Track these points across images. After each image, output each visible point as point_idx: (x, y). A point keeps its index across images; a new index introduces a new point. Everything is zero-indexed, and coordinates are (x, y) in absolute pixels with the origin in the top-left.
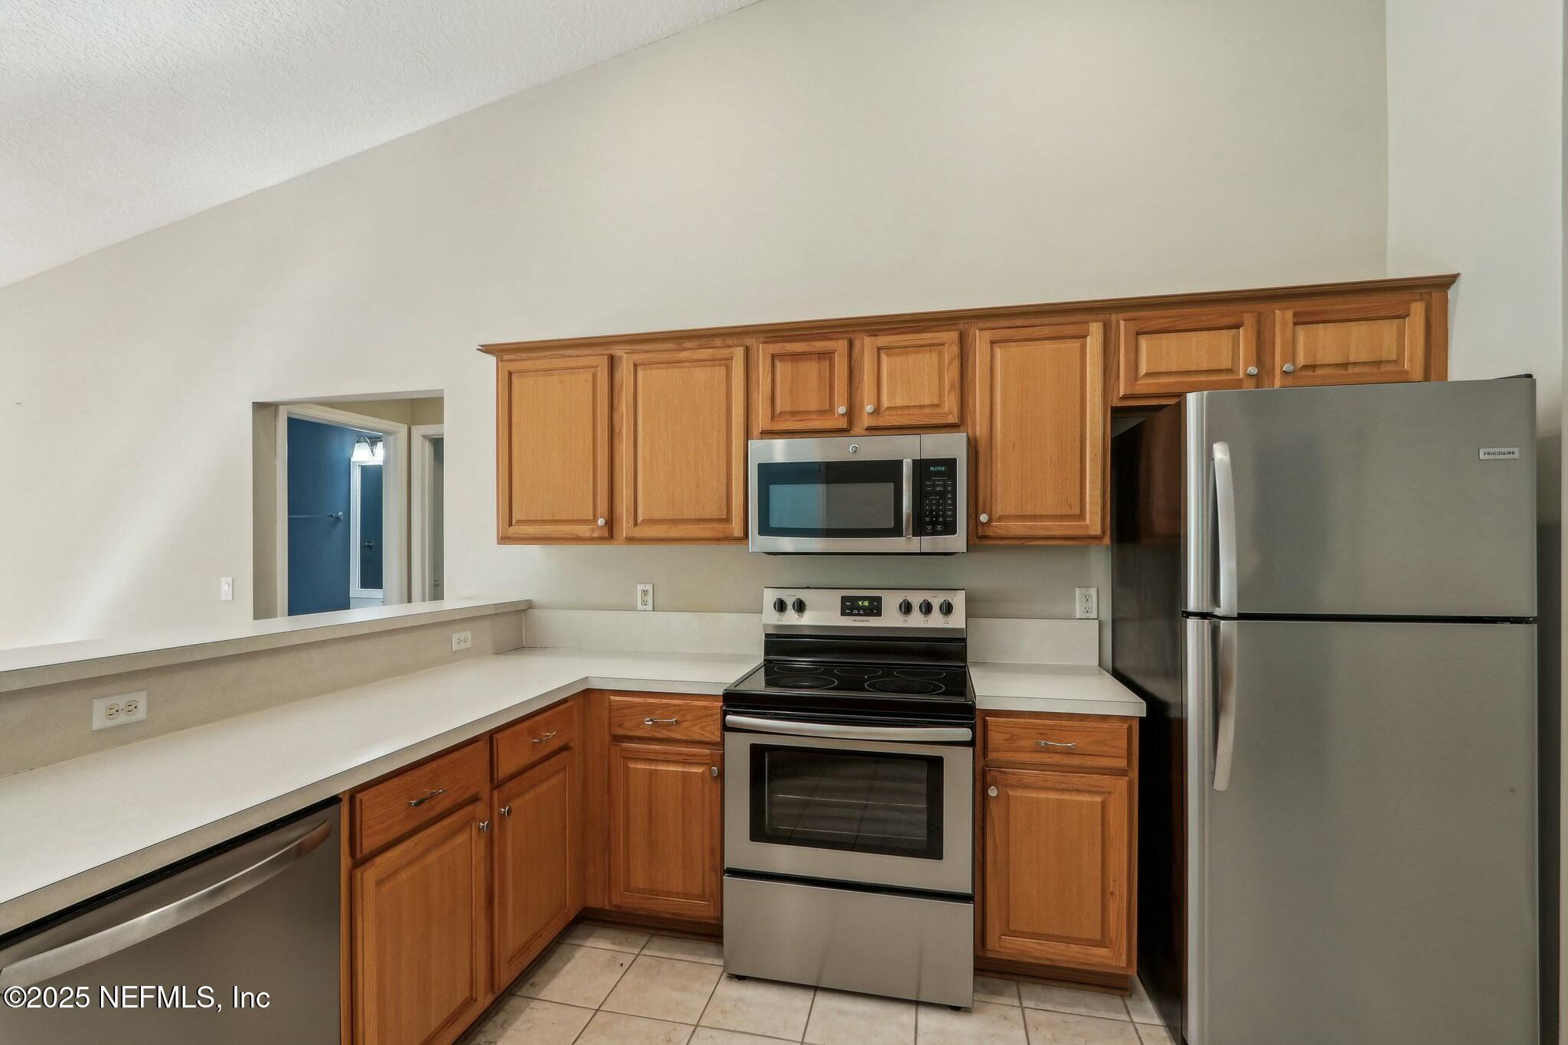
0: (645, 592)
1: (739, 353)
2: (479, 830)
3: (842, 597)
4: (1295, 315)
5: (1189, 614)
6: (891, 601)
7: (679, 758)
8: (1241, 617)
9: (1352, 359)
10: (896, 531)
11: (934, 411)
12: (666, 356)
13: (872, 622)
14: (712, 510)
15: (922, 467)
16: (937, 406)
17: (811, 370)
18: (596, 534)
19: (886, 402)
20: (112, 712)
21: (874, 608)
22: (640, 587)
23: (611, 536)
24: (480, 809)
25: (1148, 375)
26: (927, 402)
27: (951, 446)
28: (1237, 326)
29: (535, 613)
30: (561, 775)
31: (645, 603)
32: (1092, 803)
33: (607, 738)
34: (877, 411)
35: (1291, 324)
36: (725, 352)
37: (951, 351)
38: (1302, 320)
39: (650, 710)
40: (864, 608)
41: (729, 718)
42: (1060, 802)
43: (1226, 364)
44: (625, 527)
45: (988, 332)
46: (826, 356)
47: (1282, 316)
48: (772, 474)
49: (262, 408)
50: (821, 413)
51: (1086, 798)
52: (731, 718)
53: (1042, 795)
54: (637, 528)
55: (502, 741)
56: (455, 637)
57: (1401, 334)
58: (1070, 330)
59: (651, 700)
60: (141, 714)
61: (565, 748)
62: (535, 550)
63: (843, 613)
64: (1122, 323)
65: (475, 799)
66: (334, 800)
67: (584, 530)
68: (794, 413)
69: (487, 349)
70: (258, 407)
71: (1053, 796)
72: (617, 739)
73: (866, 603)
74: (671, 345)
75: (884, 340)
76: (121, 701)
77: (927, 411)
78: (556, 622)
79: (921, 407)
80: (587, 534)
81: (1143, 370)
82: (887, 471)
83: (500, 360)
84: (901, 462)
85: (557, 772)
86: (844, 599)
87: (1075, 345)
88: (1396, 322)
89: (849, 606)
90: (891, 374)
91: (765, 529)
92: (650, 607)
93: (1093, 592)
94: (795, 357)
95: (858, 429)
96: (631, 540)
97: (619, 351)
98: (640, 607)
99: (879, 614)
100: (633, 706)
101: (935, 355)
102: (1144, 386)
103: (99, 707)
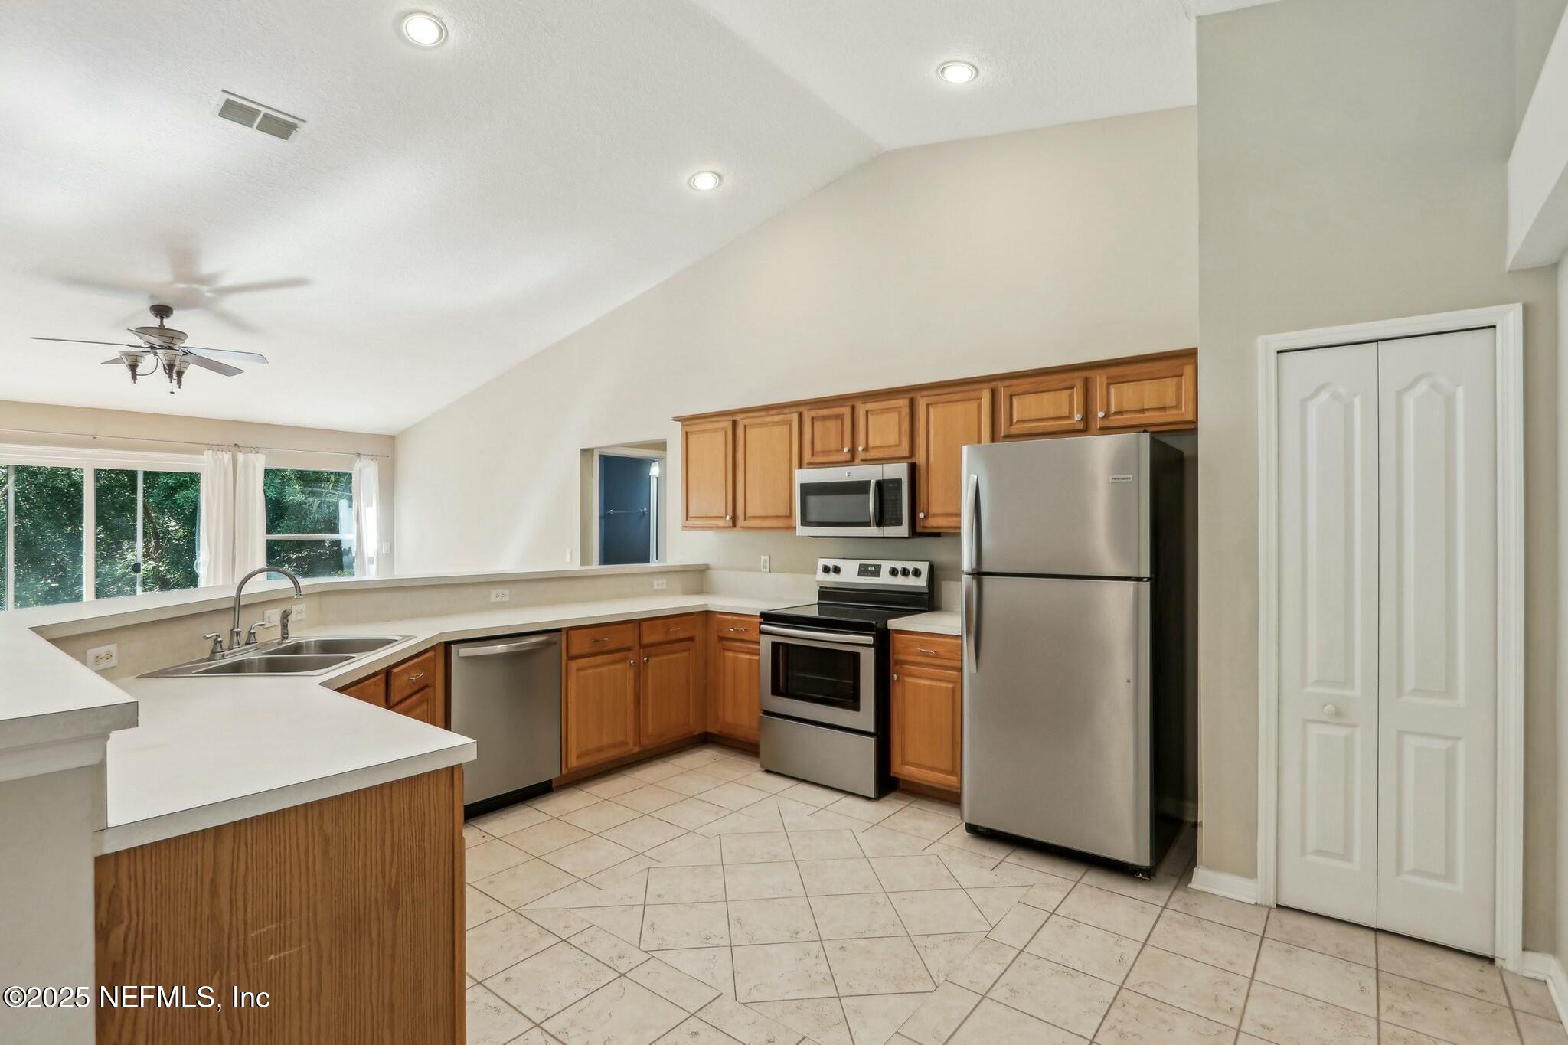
0: (764, 561)
1: (795, 417)
2: (631, 664)
4: (1108, 378)
6: (886, 566)
7: (748, 650)
9: (1146, 407)
10: (867, 524)
11: (893, 448)
12: (758, 420)
13: (875, 581)
14: (784, 511)
15: (880, 484)
16: (896, 445)
17: (832, 425)
18: (727, 525)
19: (871, 444)
20: (497, 596)
21: (876, 572)
22: (763, 557)
23: (734, 525)
24: (630, 654)
25: (1018, 422)
26: (894, 442)
27: (898, 471)
28: (1072, 388)
29: (710, 572)
30: (686, 654)
31: (764, 568)
32: (947, 688)
33: (716, 638)
34: (866, 449)
35: (1105, 385)
36: (788, 417)
37: (906, 410)
38: (1113, 381)
39: (734, 623)
40: (871, 571)
41: (762, 626)
42: (931, 687)
43: (1065, 412)
44: (741, 522)
45: (925, 398)
46: (840, 416)
47: (1100, 380)
48: (808, 490)
49: (586, 452)
50: (837, 452)
51: (944, 685)
52: (763, 626)
53: (923, 682)
54: (746, 522)
55: (644, 625)
56: (655, 582)
57: (1179, 388)
58: (972, 395)
59: (735, 618)
60: (507, 598)
61: (691, 639)
62: (710, 534)
63: (860, 575)
64: (1001, 389)
65: (629, 649)
66: (558, 630)
67: (720, 523)
68: (823, 452)
69: (675, 419)
70: (584, 451)
71: (927, 682)
72: (722, 639)
73: (873, 569)
74: (763, 413)
75: (869, 406)
76: (501, 592)
78: (717, 577)
79: (889, 446)
80: (722, 525)
81: (1015, 419)
82: (861, 487)
83: (683, 425)
84: (870, 481)
85: (685, 651)
86: (861, 565)
87: (974, 405)
88: (1176, 379)
89: (863, 571)
90: (873, 427)
91: (805, 522)
92: (768, 570)
94: (824, 418)
95: (857, 461)
96: (748, 528)
97: (738, 418)
98: (762, 570)
99: (879, 576)
100: (728, 620)
101: (897, 413)
102: (1019, 429)
103: (493, 593)
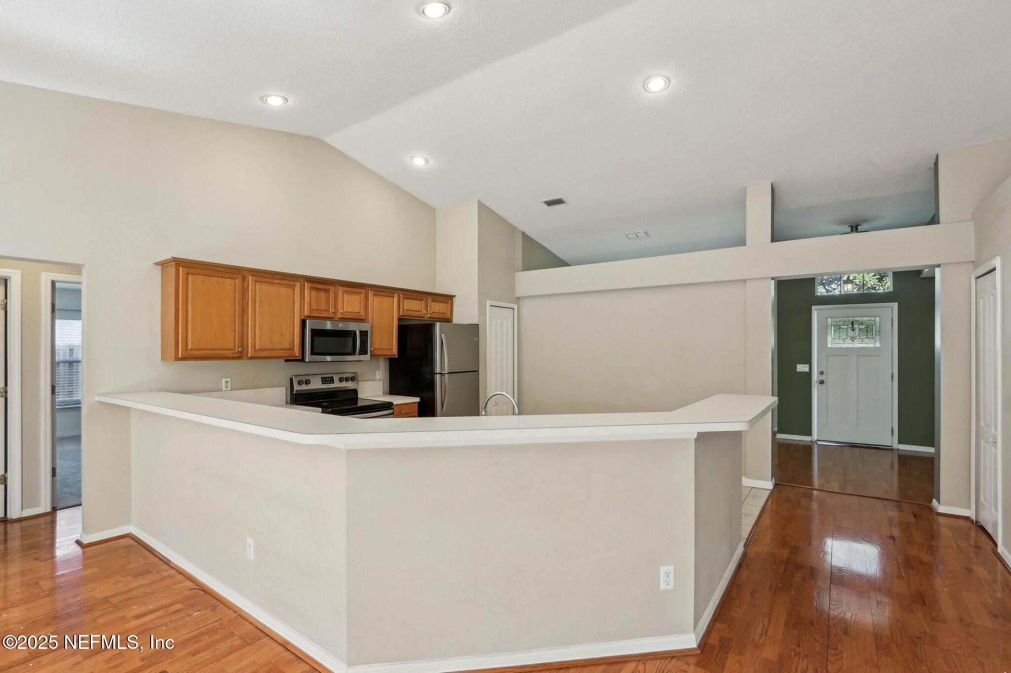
0: (227, 382)
1: (298, 284)
3: (321, 378)
4: (432, 299)
5: (436, 374)
6: (336, 379)
8: (449, 373)
9: (440, 312)
11: (358, 314)
13: (332, 386)
15: (361, 333)
16: (359, 313)
17: (323, 295)
18: (236, 355)
19: (346, 310)
21: (332, 381)
22: (224, 380)
25: (406, 310)
26: (357, 311)
27: (365, 327)
28: (422, 300)
31: (227, 387)
34: (342, 313)
35: (431, 302)
36: (292, 283)
37: (363, 296)
38: (433, 301)
40: (329, 381)
43: (421, 310)
45: (372, 292)
46: (327, 291)
50: (326, 311)
54: (256, 353)
57: (447, 307)
63: (323, 384)
64: (401, 295)
68: (317, 310)
73: (329, 379)
74: (269, 276)
75: (344, 289)
77: (356, 314)
79: (355, 313)
80: (231, 355)
81: (405, 308)
84: (355, 331)
86: (322, 378)
87: (391, 299)
88: (446, 304)
89: (324, 380)
90: (347, 301)
91: (312, 353)
92: (229, 389)
93: (381, 372)
94: (318, 290)
95: (336, 319)
96: (252, 358)
97: (246, 274)
98: (224, 389)
99: (333, 383)
101: (359, 296)
102: (406, 313)
